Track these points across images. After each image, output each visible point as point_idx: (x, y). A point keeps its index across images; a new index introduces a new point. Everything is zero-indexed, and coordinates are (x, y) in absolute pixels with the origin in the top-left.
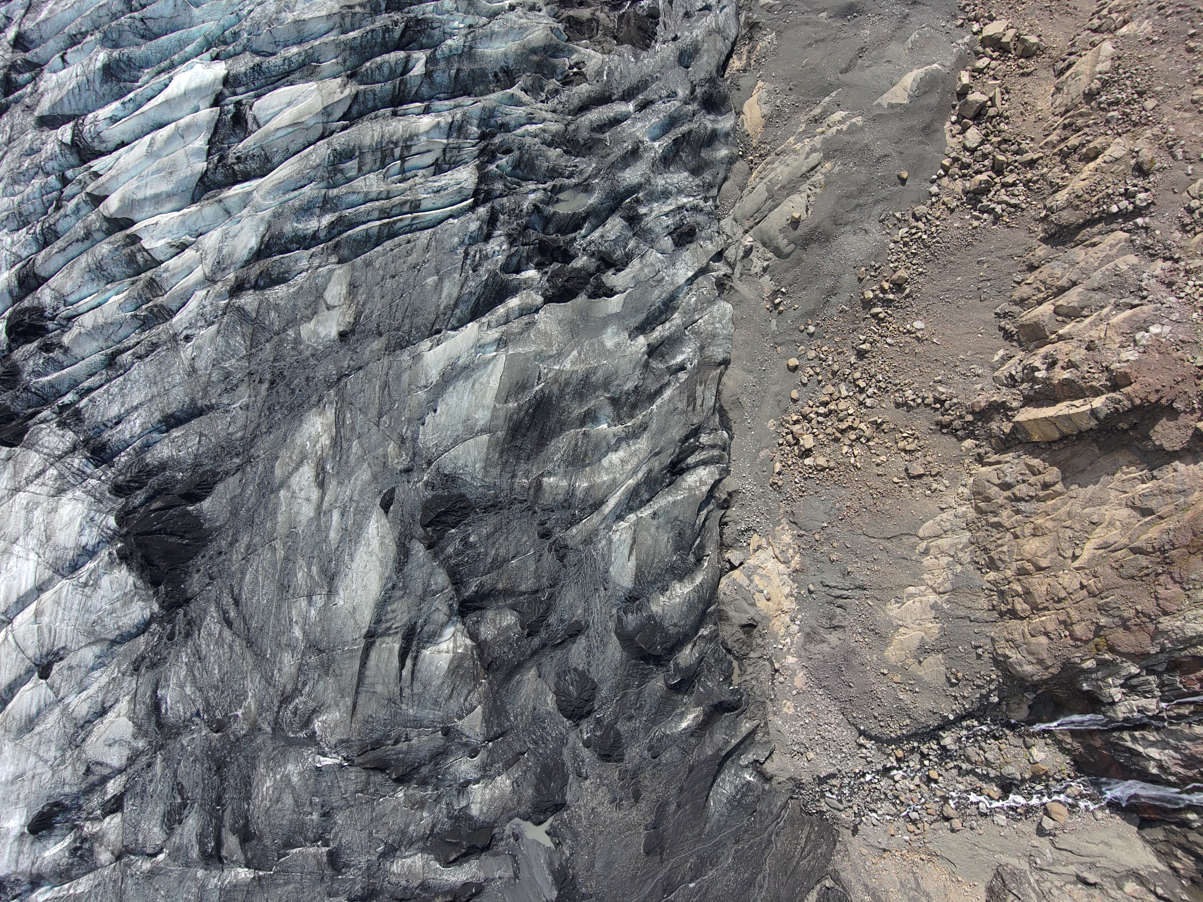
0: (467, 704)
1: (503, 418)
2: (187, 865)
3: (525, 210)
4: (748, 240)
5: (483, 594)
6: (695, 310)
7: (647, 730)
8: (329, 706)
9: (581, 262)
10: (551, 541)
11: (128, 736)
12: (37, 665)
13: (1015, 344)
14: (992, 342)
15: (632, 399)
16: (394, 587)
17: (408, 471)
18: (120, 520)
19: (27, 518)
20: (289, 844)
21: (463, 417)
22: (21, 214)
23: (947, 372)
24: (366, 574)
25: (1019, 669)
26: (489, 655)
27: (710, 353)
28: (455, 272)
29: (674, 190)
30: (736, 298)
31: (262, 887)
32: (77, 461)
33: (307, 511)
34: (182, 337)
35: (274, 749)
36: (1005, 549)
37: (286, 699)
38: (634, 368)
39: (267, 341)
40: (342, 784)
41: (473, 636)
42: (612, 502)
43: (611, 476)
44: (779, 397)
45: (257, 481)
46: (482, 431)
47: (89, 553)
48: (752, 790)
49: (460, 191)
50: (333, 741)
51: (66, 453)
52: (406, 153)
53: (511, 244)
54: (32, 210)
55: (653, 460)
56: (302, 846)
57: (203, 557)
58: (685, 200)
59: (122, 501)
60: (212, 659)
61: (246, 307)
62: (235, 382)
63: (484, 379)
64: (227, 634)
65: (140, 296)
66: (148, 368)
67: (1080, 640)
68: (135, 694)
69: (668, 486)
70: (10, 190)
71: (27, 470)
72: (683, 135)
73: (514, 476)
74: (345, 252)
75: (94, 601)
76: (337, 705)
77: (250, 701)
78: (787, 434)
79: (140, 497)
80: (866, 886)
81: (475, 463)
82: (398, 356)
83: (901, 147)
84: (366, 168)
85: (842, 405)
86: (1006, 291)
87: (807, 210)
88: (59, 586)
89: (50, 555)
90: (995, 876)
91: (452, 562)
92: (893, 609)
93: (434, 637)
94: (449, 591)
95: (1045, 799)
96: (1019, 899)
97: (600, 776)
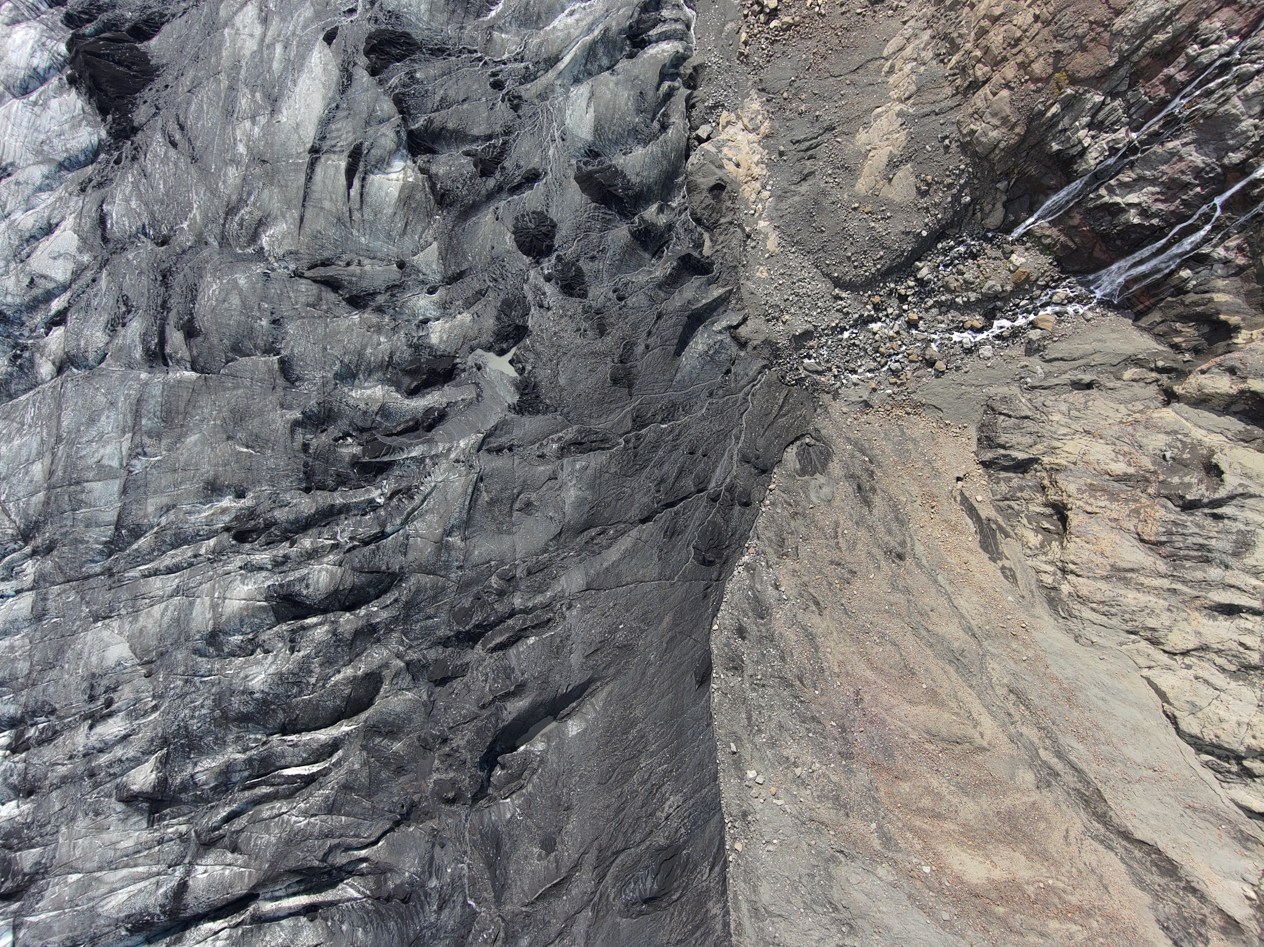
0: (422, 241)
2: (130, 366)
5: (433, 132)
7: (612, 275)
8: (276, 217)
10: (504, 92)
11: (73, 250)
16: (337, 107)
17: (352, 11)
18: (70, 46)
20: (238, 350)
24: (309, 95)
25: (985, 142)
26: (441, 188)
31: (209, 388)
33: (250, 46)
35: (221, 263)
36: (963, 23)
37: (231, 211)
40: (292, 295)
41: (424, 171)
42: (567, 60)
45: (203, 21)
47: (40, 78)
48: (725, 348)
50: (281, 252)
56: (252, 355)
57: (151, 90)
59: (73, 31)
60: (157, 176)
64: (172, 153)
67: (1041, 80)
68: (82, 211)
69: (629, 57)
73: (461, 27)
75: (44, 121)
76: (284, 217)
77: (196, 213)
79: (89, 28)
80: (848, 439)
81: (419, 5)
88: (9, 103)
90: (985, 412)
91: (397, 91)
92: (862, 137)
93: (382, 164)
94: (397, 118)
95: (1032, 317)
96: (1010, 416)
97: (562, 307)
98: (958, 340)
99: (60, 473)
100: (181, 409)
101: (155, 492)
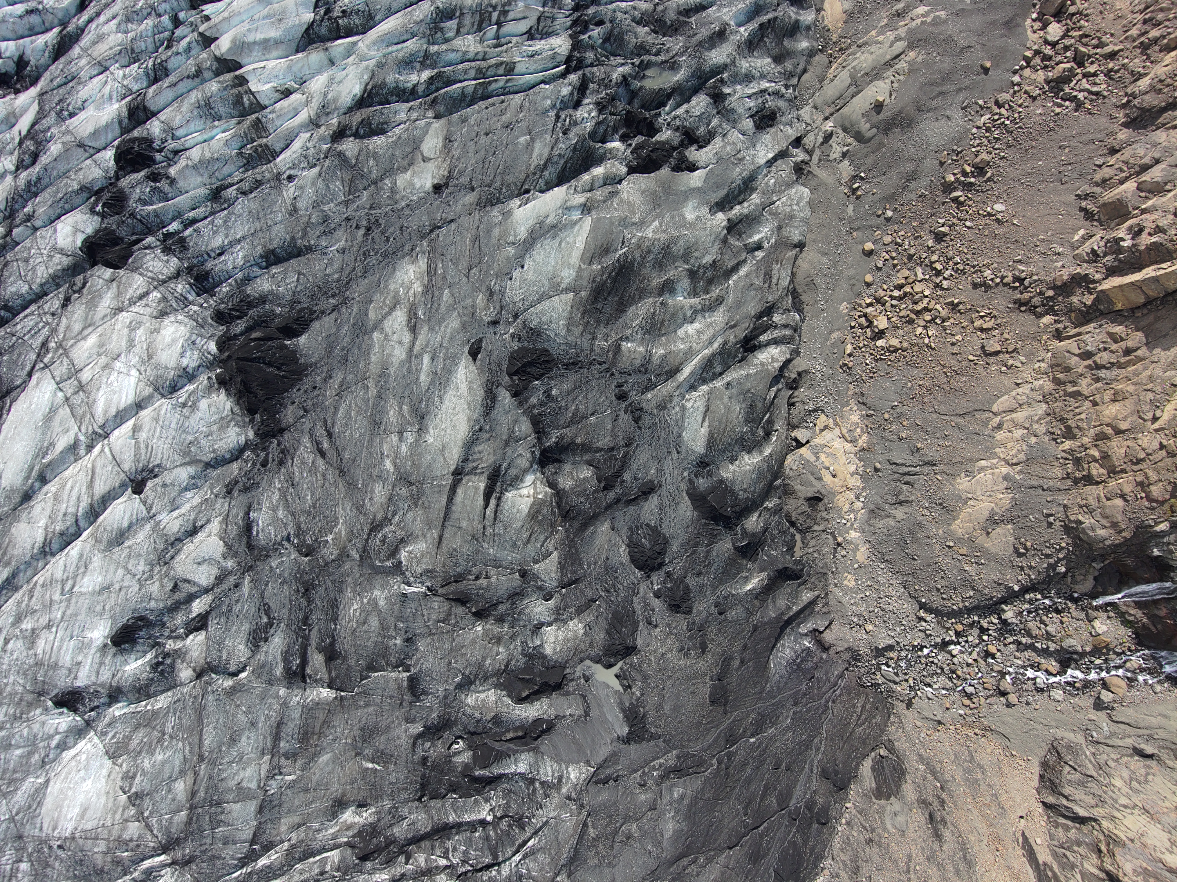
0: (543, 550)
1: (587, 279)
2: (270, 683)
3: (614, 81)
4: (829, 126)
5: (563, 446)
6: (773, 192)
7: (715, 588)
8: (417, 537)
9: (665, 135)
10: (627, 403)
11: (218, 556)
12: (131, 480)
13: (1095, 223)
14: (1073, 223)
15: (709, 274)
16: (481, 429)
17: (495, 323)
18: (221, 345)
19: (129, 336)
20: (372, 668)
21: (550, 274)
22: (133, 50)
23: (1027, 252)
24: (455, 415)
25: (1091, 534)
26: (567, 503)
27: (787, 234)
28: (546, 133)
29: (757, 74)
30: (814, 183)
31: (343, 706)
32: (180, 287)
33: (399, 353)
34: (285, 176)
35: (361, 576)
36: (1083, 416)
37: (375, 528)
38: (714, 241)
39: (365, 189)
40: (425, 612)
41: (552, 485)
42: (687, 371)
43: (688, 345)
44: (853, 281)
45: (352, 322)
46: (567, 290)
47: (189, 376)
48: (811, 656)
49: (553, 57)
50: (418, 572)
51: (170, 278)
52: (502, 19)
53: (600, 112)
54: (144, 48)
55: (727, 333)
56: (384, 670)
57: (299, 390)
58: (767, 85)
59: (223, 328)
60: (305, 486)
61: (347, 153)
62: (333, 226)
63: (570, 239)
64: (320, 462)
65: (246, 135)
66: (252, 204)
67: (1156, 501)
68: (227, 516)
69: (740, 361)
70: (123, 26)
71: (131, 291)
72: (769, 21)
73: (593, 338)
74: (441, 108)
75: (192, 422)
76: (425, 537)
77: (341, 528)
78: (859, 317)
79: (240, 326)
80: (920, 756)
81: (559, 320)
82: (488, 212)
83: (983, 40)
84: (463, 30)
85: (918, 287)
86: (1087, 174)
87: (891, 95)
88: (158, 404)
89: (151, 373)
90: (1049, 750)
91: (535, 411)
92: (963, 483)
93: (516, 481)
94: (532, 438)
95: (1104, 674)
96: (1075, 770)
97: (669, 626)
98: (1031, 676)
99: (201, 794)
100: (317, 730)
101: (289, 811)
